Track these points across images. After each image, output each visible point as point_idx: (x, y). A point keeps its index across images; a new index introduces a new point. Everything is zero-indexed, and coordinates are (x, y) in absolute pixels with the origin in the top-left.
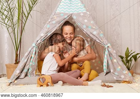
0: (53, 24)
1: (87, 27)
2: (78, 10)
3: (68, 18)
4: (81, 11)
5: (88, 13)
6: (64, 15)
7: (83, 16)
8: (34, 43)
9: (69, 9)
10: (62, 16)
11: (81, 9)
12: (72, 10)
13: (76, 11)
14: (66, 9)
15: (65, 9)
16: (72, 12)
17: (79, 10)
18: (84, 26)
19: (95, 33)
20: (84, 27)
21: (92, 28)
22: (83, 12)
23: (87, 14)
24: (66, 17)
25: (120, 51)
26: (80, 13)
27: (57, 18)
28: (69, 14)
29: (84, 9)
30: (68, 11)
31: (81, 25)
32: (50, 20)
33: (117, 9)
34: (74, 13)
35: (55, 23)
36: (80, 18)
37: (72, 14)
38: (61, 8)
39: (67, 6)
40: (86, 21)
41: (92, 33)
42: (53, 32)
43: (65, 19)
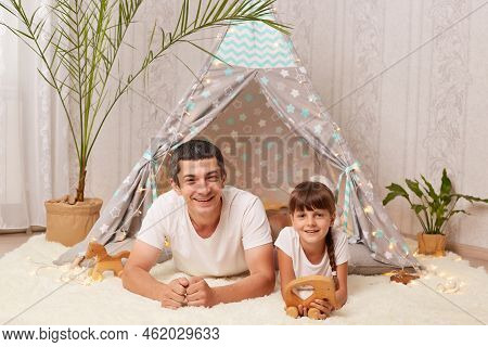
0: (203, 98)
1: (298, 110)
2: (273, 61)
3: (246, 83)
4: (282, 62)
5: (303, 70)
6: (234, 73)
7: (287, 78)
9: (250, 57)
10: (229, 76)
11: (282, 58)
12: (259, 60)
13: (267, 62)
14: (240, 54)
15: (238, 55)
16: (259, 64)
17: (277, 59)
18: (290, 109)
19: (318, 129)
20: (289, 111)
22: (289, 66)
23: (300, 73)
24: (240, 78)
25: (373, 168)
26: (280, 69)
27: (214, 81)
28: (248, 72)
29: (291, 57)
30: (246, 62)
31: (282, 104)
32: (194, 87)
33: (373, 45)
34: (264, 67)
35: (209, 97)
36: (278, 84)
37: (256, 72)
38: (228, 52)
39: (244, 48)
40: (295, 93)
41: (309, 131)
42: (205, 125)
43: (237, 84)
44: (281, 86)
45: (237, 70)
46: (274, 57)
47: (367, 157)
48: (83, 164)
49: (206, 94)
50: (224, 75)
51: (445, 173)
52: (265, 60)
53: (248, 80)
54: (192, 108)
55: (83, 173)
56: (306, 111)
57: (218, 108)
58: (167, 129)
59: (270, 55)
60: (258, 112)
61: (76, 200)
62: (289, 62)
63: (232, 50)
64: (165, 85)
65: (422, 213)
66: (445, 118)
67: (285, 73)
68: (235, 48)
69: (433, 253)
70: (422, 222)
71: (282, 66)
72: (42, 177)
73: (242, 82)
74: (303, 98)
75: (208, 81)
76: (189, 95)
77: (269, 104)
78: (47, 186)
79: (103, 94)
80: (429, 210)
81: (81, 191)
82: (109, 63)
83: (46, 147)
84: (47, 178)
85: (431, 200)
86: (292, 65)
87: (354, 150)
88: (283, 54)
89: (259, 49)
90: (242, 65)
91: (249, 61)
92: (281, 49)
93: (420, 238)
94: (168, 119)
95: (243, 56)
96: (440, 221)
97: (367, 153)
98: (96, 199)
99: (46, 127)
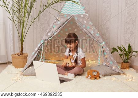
0: (58, 24)
3: (70, 19)
5: (87, 15)
6: (67, 16)
11: (81, 12)
12: (74, 12)
13: (77, 12)
14: (69, 10)
15: (68, 11)
16: (74, 13)
17: (79, 12)
18: (84, 26)
19: (92, 33)
21: (90, 28)
24: (69, 18)
25: (108, 43)
26: (81, 15)
28: (71, 16)
29: (84, 11)
31: (82, 25)
32: (55, 21)
34: (76, 14)
36: (80, 19)
37: (74, 16)
38: (65, 10)
39: (70, 9)
40: (85, 22)
42: (58, 32)
43: (68, 19)
44: (81, 20)
45: (68, 15)
46: (79, 11)
47: (106, 39)
48: (22, 44)
49: (59, 23)
50: (64, 17)
51: (129, 44)
52: (76, 12)
53: (71, 18)
54: (55, 27)
55: (22, 46)
56: (88, 27)
57: (62, 27)
58: (47, 34)
59: (78, 11)
60: (74, 27)
61: (20, 54)
62: (83, 13)
63: (66, 9)
64: (46, 19)
65: (122, 56)
66: (129, 28)
67: (82, 16)
68: (67, 9)
69: (126, 68)
70: (122, 59)
71: (81, 14)
72: (11, 47)
73: (69, 19)
74: (87, 23)
76: (54, 23)
77: (77, 25)
78: (12, 50)
79: (27, 23)
80: (124, 55)
81: (22, 51)
82: (29, 14)
83: (12, 39)
84: (12, 48)
85: (125, 53)
86: (84, 13)
87: (102, 38)
88: (81, 10)
89: (74, 9)
90: (69, 14)
91: (72, 12)
92: (81, 9)
93: (122, 64)
94: (48, 31)
95: (70, 11)
96: (128, 59)
97: (106, 38)
98: (26, 54)
99: (11, 33)
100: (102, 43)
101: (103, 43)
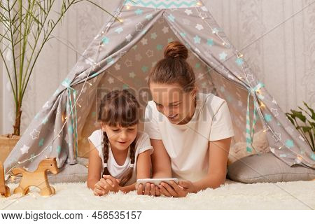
0: (117, 32)
1: (204, 40)
2: (178, 3)
3: (155, 20)
4: (185, 3)
5: (204, 9)
7: (190, 15)
8: (67, 79)
10: (139, 15)
12: (165, 2)
13: (173, 3)
16: (165, 5)
17: (181, 1)
18: (197, 40)
19: (223, 56)
20: (196, 42)
21: (216, 44)
22: (192, 6)
23: (202, 11)
24: (149, 16)
26: (184, 9)
27: (126, 20)
28: (156, 11)
31: (190, 37)
32: (109, 25)
34: (170, 8)
35: (122, 33)
36: (184, 20)
37: (163, 12)
40: (200, 27)
41: (214, 58)
43: (147, 22)
44: (186, 22)
45: (146, 10)
49: (119, 30)
50: (135, 15)
53: (156, 18)
54: (107, 42)
55: (19, 113)
56: (210, 41)
58: (83, 60)
61: (13, 135)
62: (192, 4)
67: (189, 12)
71: (186, 6)
73: (151, 20)
74: (207, 31)
75: (121, 21)
81: (17, 127)
90: (151, 6)
91: (157, 3)
94: (85, 52)
100: (254, 86)
101: (259, 86)
